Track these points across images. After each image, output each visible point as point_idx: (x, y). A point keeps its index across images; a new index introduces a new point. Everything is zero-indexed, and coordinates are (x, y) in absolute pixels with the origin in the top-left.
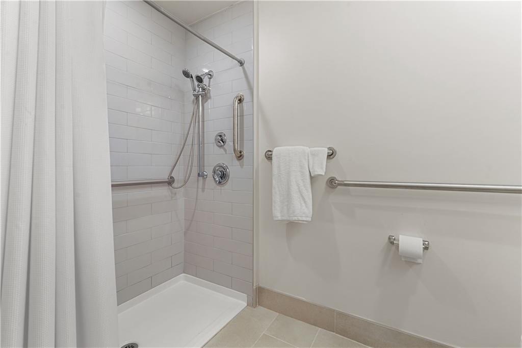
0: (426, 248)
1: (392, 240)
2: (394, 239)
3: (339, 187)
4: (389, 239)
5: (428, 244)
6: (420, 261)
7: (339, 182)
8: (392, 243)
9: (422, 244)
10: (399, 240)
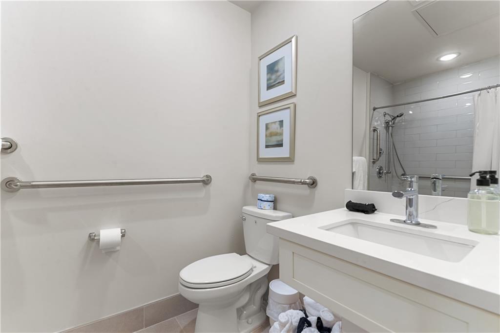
0: (123, 236)
1: (92, 237)
2: (95, 236)
3: (21, 190)
4: (90, 236)
5: (125, 231)
6: (118, 248)
7: (21, 184)
8: (93, 240)
9: (120, 233)
10: (99, 235)
